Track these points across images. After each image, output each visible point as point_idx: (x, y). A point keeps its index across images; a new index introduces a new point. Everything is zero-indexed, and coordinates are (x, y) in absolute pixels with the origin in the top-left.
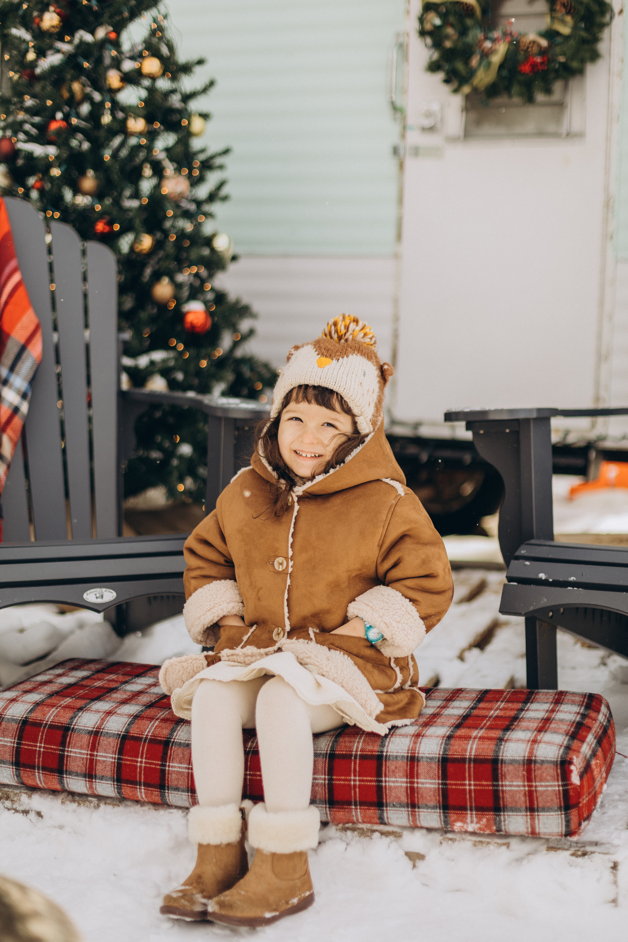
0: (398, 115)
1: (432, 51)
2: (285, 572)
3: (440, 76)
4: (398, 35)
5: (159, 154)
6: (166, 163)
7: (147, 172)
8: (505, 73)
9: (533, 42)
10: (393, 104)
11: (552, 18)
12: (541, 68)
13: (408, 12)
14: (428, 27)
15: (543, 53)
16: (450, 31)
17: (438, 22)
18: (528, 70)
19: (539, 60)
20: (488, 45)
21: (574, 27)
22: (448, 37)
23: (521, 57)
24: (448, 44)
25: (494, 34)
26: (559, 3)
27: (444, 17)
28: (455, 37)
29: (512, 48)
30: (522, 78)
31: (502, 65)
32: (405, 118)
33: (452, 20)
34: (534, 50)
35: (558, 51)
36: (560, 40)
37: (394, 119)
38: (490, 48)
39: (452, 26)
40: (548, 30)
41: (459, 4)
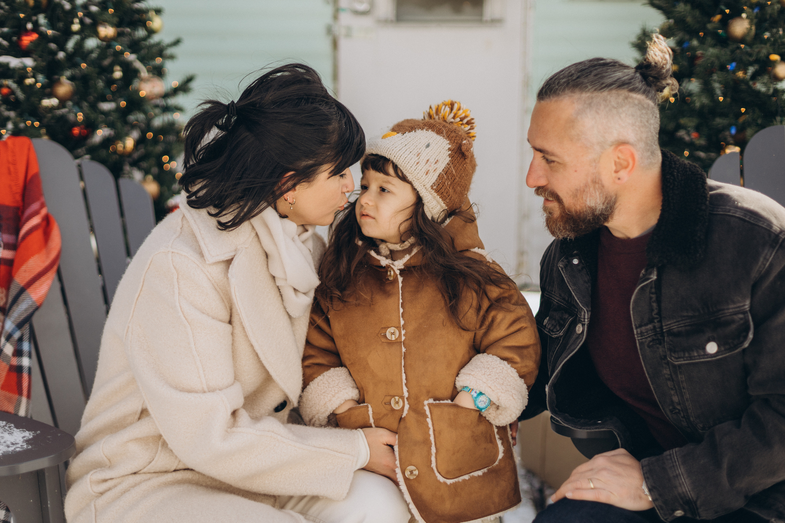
5: (130, 57)
6: (138, 65)
7: (118, 74)
32: (336, 1)
37: (327, 1)
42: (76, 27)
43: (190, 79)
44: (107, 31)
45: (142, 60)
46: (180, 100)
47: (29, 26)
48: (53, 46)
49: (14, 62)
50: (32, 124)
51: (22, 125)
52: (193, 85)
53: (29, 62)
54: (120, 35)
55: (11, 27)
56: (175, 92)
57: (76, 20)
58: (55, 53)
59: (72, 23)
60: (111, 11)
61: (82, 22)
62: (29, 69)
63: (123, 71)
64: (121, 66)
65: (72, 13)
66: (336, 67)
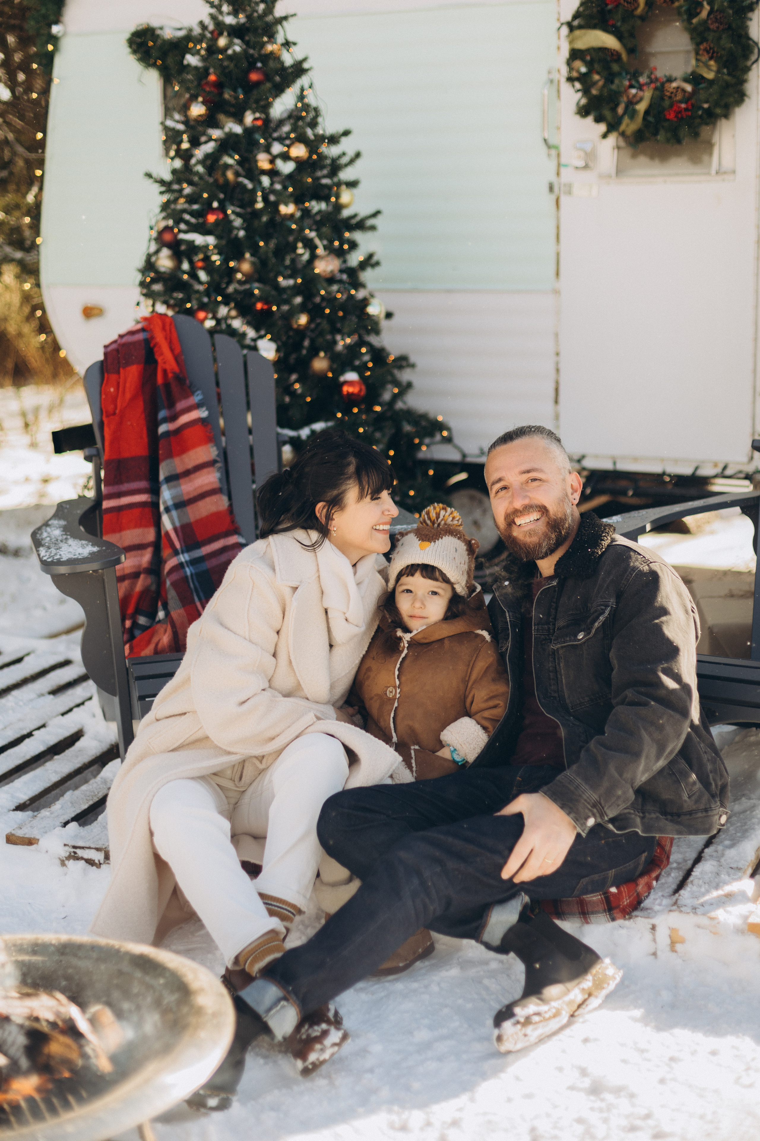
0: (553, 152)
1: (580, 94)
2: (394, 698)
3: (590, 119)
4: (549, 72)
5: (311, 233)
6: (317, 241)
8: (651, 119)
9: (678, 88)
10: (545, 140)
11: (697, 60)
12: (684, 114)
13: (559, 48)
14: (575, 74)
15: (688, 98)
16: (596, 77)
17: (583, 70)
18: (671, 115)
19: (683, 106)
20: (633, 91)
21: (718, 72)
22: (595, 83)
23: (667, 103)
24: (594, 92)
25: (643, 80)
26: (702, 47)
27: (589, 65)
28: (601, 83)
29: (657, 93)
30: (666, 124)
31: (647, 112)
32: (559, 155)
33: (596, 66)
34: (679, 97)
35: (702, 95)
36: (702, 86)
37: (549, 155)
38: (635, 96)
39: (598, 73)
40: (693, 73)
41: (603, 50)
42: (259, 205)
44: (287, 209)
47: (215, 204)
49: (200, 240)
53: (211, 240)
57: (259, 199)
59: (256, 202)
60: (290, 189)
61: (266, 200)
62: (214, 247)
64: (303, 242)
66: (558, 228)
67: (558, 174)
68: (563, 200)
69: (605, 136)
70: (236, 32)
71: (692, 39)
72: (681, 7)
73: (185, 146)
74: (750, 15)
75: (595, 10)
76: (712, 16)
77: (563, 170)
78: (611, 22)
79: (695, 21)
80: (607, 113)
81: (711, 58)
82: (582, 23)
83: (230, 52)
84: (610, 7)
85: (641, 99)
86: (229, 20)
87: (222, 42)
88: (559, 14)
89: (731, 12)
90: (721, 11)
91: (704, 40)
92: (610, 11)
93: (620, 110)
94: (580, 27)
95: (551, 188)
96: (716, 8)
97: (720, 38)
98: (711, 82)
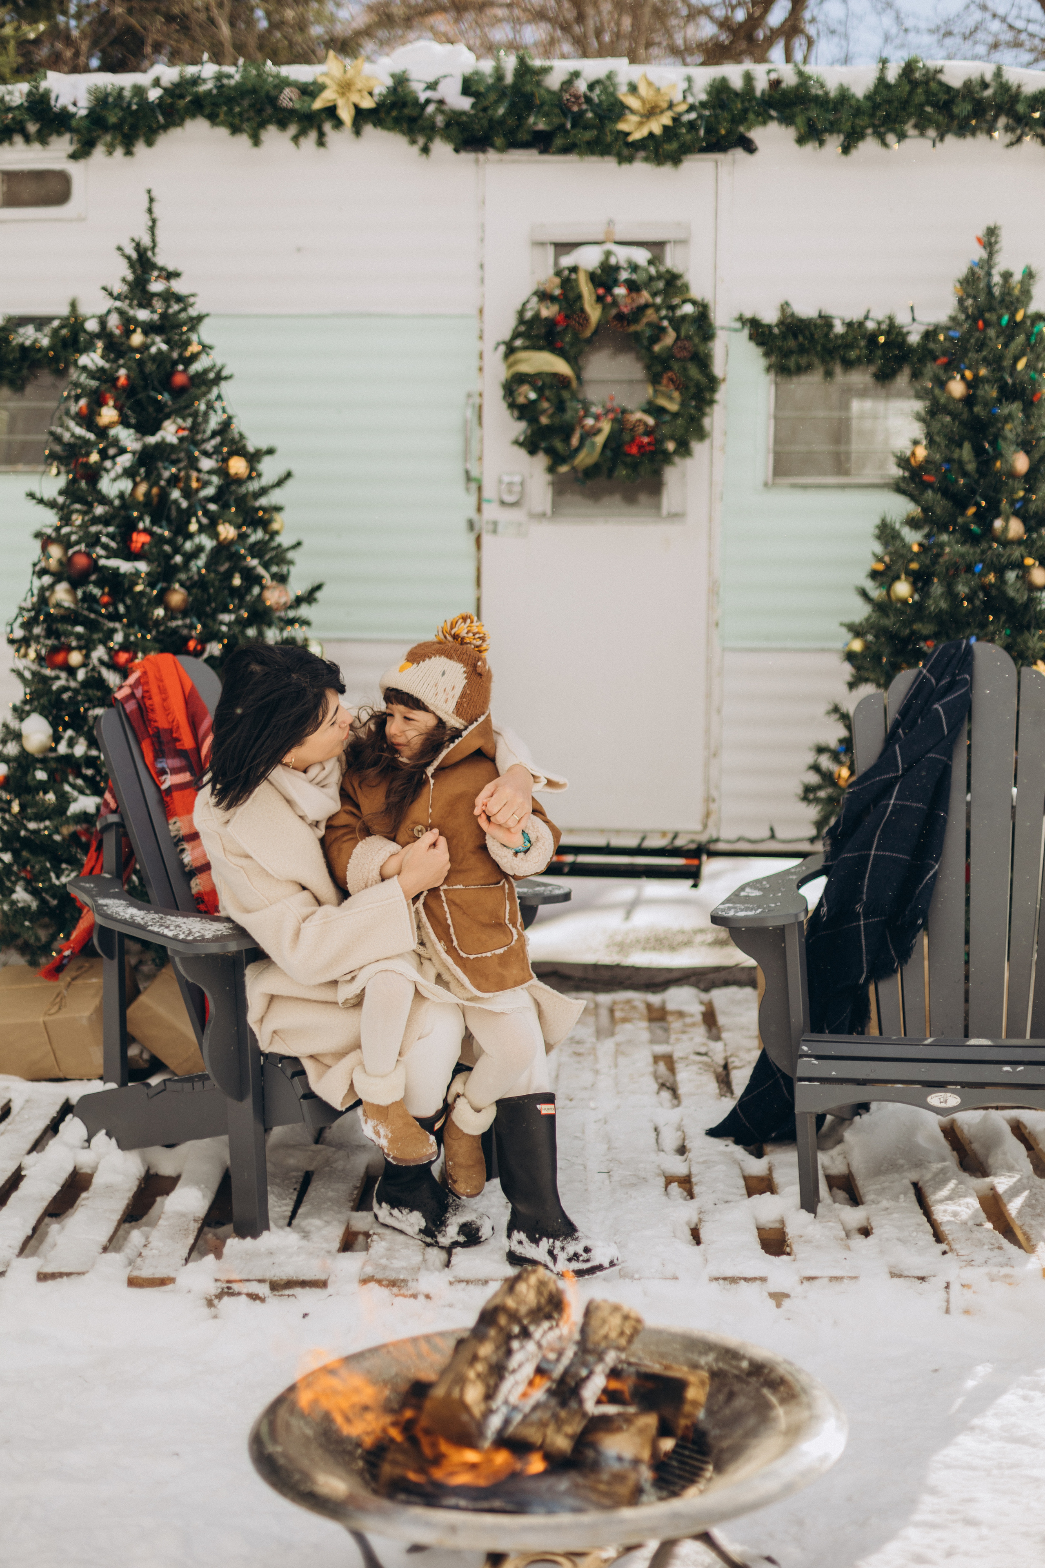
0: (472, 485)
1: (522, 424)
5: (254, 562)
6: (261, 570)
7: (237, 581)
8: (609, 453)
9: (640, 421)
10: (467, 473)
11: (656, 391)
12: (648, 448)
13: (481, 369)
14: (521, 400)
15: (649, 432)
16: (545, 405)
17: (533, 396)
18: (634, 450)
19: (646, 440)
20: (590, 422)
21: (683, 404)
22: (544, 412)
23: (627, 437)
24: (544, 420)
25: (594, 410)
26: (665, 376)
27: (540, 391)
28: (550, 411)
29: (616, 426)
30: (628, 460)
31: (605, 445)
32: (480, 489)
33: (547, 393)
34: (641, 429)
35: (665, 430)
36: (667, 418)
37: (468, 490)
38: (593, 426)
39: (548, 400)
40: (650, 403)
41: (555, 375)
42: (193, 527)
43: (319, 587)
44: (227, 531)
45: (266, 566)
46: (304, 611)
47: (141, 526)
48: (167, 548)
49: (125, 567)
50: (144, 637)
51: (132, 638)
52: (319, 595)
53: (143, 567)
54: (242, 537)
55: (118, 527)
56: (299, 601)
57: (194, 520)
58: (170, 557)
59: (189, 522)
60: (233, 509)
61: (198, 522)
62: (143, 575)
63: (242, 578)
64: (241, 572)
65: (190, 513)
66: (479, 570)
67: (479, 509)
68: (486, 539)
69: (551, 469)
70: (149, 329)
71: (648, 368)
72: (643, 332)
73: (94, 457)
74: (711, 344)
75: (543, 330)
76: (679, 344)
77: (485, 507)
78: (559, 344)
79: (657, 348)
80: (559, 445)
81: (677, 389)
82: (527, 343)
83: (153, 350)
84: (559, 329)
85: (599, 431)
86: (143, 315)
87: (137, 339)
88: (482, 331)
89: (696, 340)
90: (688, 338)
91: (668, 368)
92: (559, 333)
93: (575, 441)
94: (525, 348)
95: (471, 525)
96: (683, 333)
97: (685, 369)
98: (676, 415)
